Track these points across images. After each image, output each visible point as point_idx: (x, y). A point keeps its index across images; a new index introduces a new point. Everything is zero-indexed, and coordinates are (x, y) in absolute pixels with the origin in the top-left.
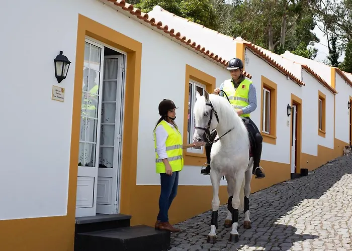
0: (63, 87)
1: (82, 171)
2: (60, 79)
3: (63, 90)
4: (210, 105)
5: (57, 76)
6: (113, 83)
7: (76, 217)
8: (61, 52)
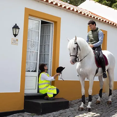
0: (17, 39)
1: (27, 74)
2: (15, 35)
3: (17, 40)
4: (77, 43)
5: (14, 34)
6: (48, 36)
7: (25, 93)
8: (16, 24)
